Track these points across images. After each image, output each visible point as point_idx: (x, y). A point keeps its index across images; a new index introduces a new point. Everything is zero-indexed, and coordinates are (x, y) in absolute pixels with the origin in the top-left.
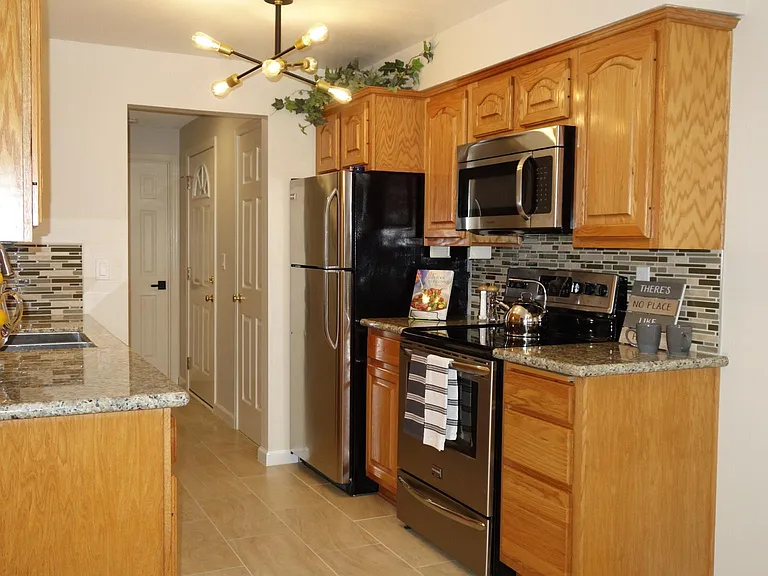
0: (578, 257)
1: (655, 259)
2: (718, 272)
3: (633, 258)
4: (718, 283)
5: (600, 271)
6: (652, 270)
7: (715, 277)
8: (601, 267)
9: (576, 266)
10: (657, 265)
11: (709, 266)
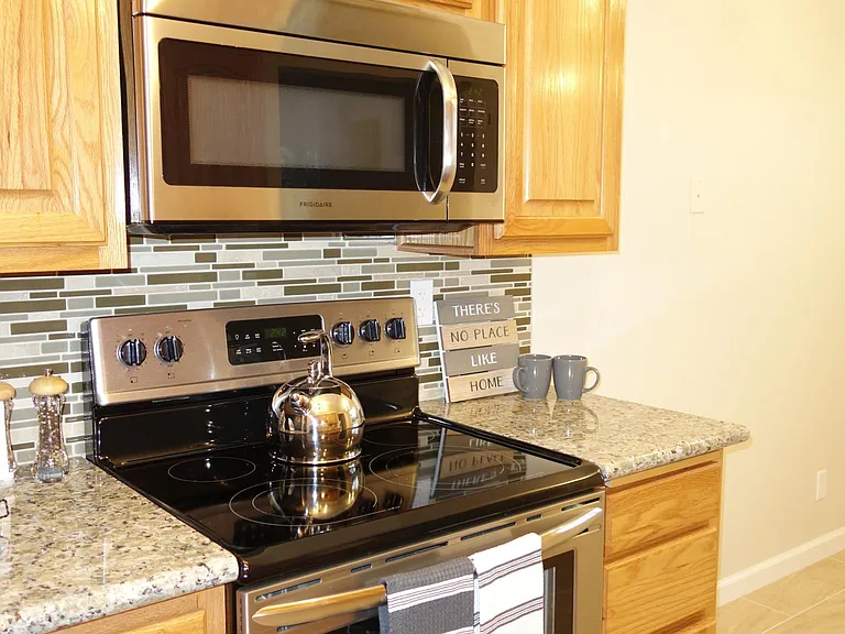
0: (279, 273)
1: (439, 267)
2: (528, 277)
3: (401, 268)
4: (528, 291)
5: (333, 296)
6: (437, 283)
7: (525, 285)
8: (336, 288)
9: (274, 293)
10: (443, 275)
11: (517, 270)
